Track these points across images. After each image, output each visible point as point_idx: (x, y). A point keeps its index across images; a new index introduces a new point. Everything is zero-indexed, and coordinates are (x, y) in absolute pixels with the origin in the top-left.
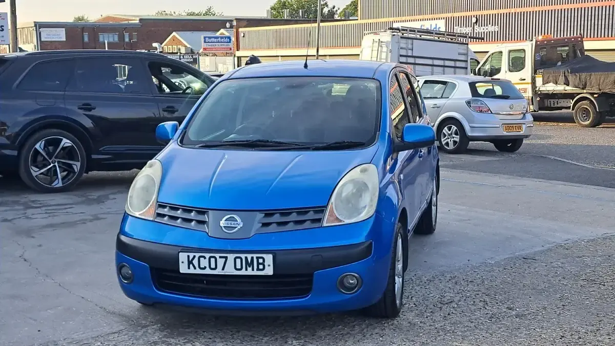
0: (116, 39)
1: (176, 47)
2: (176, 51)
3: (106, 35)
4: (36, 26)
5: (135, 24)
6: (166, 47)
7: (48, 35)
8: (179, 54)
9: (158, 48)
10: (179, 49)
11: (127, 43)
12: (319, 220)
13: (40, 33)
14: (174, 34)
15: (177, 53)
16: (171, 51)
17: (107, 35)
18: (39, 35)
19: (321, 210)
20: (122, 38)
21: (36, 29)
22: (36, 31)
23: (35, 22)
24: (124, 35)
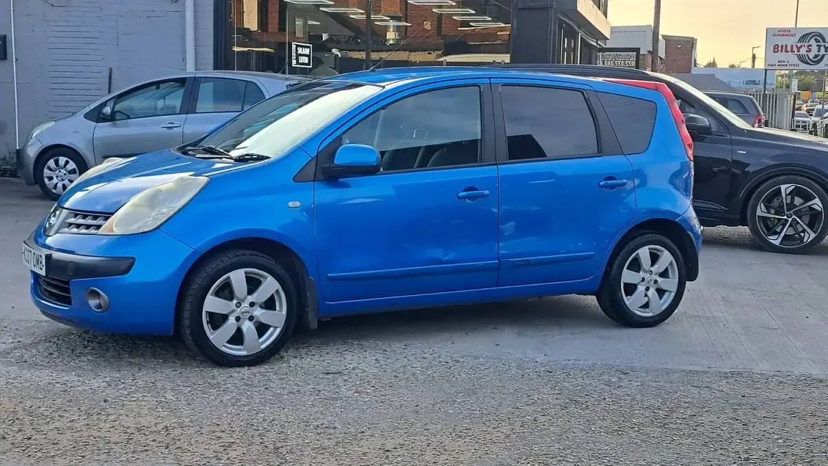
12: (98, 227)
19: (107, 215)
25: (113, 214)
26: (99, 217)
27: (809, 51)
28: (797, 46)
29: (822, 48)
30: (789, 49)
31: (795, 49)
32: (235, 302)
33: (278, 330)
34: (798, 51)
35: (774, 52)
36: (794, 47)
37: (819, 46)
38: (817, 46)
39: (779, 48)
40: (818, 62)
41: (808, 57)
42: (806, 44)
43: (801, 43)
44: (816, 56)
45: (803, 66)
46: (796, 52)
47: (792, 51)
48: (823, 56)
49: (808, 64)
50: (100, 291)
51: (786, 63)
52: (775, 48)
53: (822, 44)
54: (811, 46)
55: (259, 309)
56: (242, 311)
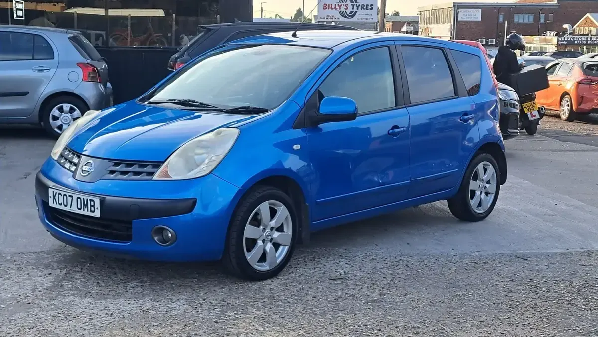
0: (531, 20)
1: (587, 28)
2: (586, 33)
3: (521, 16)
4: (454, 6)
5: (553, 6)
6: (578, 28)
7: (464, 16)
8: (589, 36)
9: (568, 29)
10: (590, 31)
11: (542, 24)
12: (152, 174)
13: (458, 14)
14: (588, 15)
15: (587, 35)
16: (582, 33)
17: (523, 16)
18: (457, 15)
19: (157, 165)
20: (537, 19)
21: (455, 9)
22: (455, 11)
23: (454, 3)
24: (539, 17)
25: (164, 162)
26: (148, 165)
27: (347, 9)
28: (338, 5)
29: (355, 7)
30: (333, 7)
31: (337, 7)
32: (261, 228)
33: (287, 248)
34: (340, 9)
35: (324, 9)
36: (337, 5)
37: (353, 5)
38: (352, 5)
39: (327, 7)
40: (352, 17)
41: (346, 13)
42: (345, 4)
43: (341, 3)
44: (351, 12)
45: (343, 20)
46: (338, 10)
47: (336, 9)
48: (356, 12)
49: (346, 17)
50: (168, 228)
51: (332, 17)
52: (324, 6)
53: (355, 4)
54: (348, 5)
55: (276, 232)
56: (267, 235)
